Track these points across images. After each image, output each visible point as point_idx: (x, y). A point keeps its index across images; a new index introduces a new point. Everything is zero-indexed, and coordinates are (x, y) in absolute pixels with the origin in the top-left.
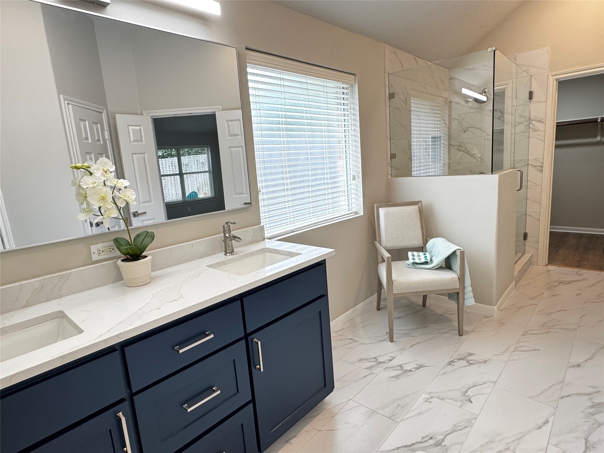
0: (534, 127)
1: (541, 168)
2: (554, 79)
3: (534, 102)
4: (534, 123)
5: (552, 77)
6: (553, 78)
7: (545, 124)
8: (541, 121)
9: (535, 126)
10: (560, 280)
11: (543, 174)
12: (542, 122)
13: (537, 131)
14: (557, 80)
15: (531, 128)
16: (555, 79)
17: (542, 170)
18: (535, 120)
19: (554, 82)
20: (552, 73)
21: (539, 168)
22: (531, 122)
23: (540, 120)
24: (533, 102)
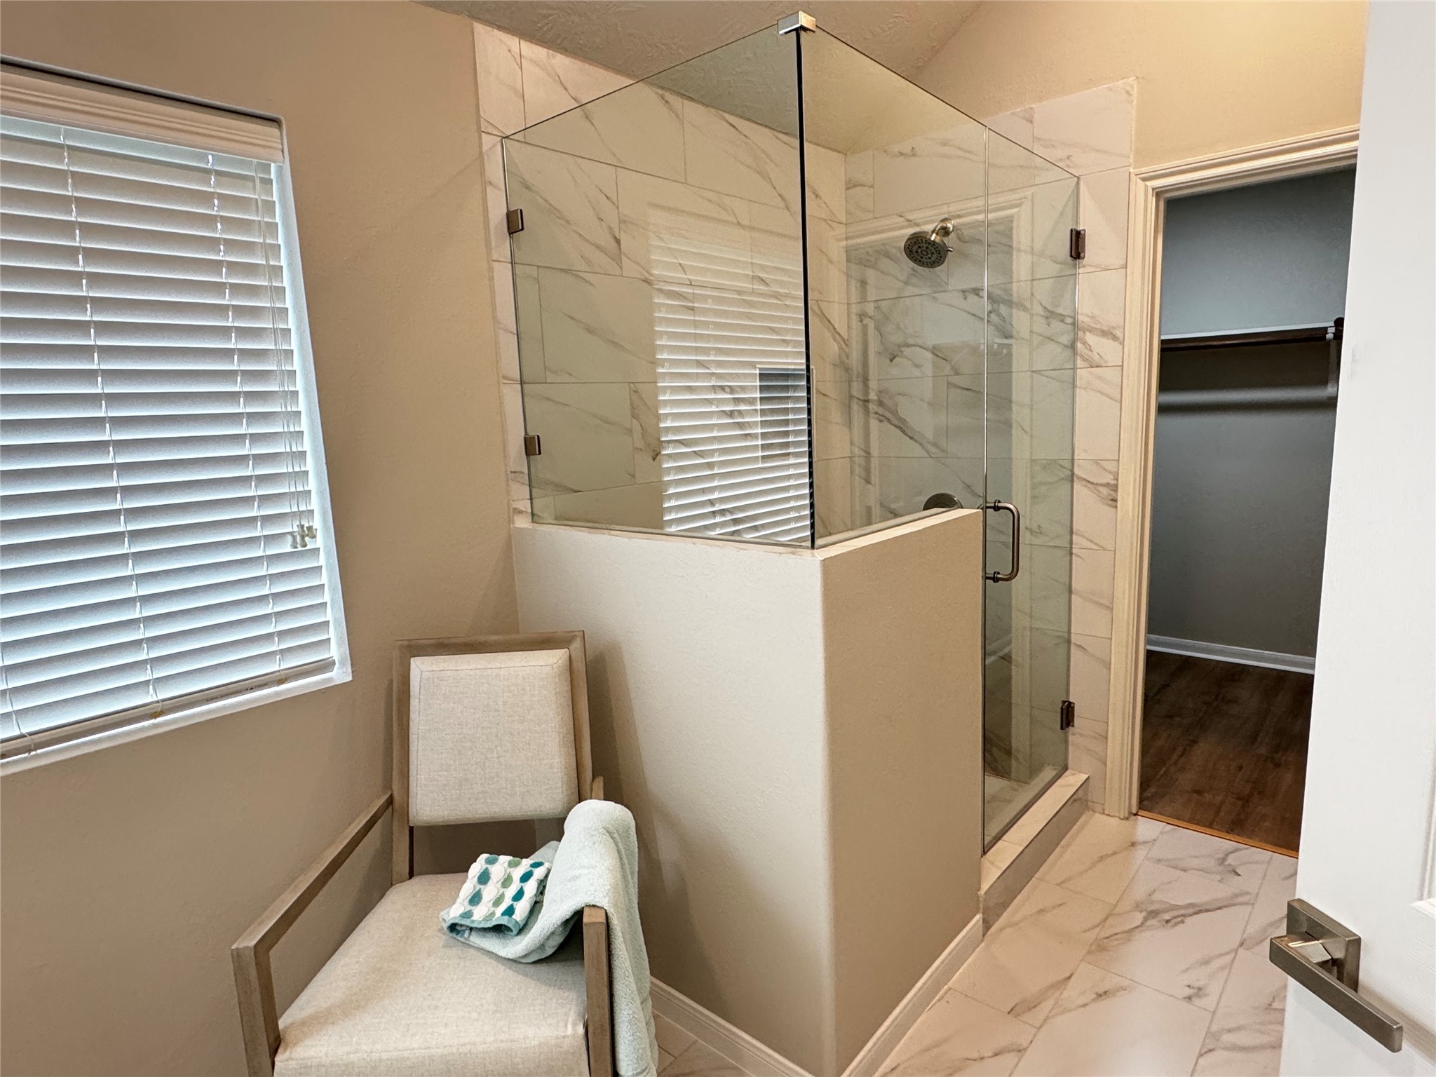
0: (1089, 353)
1: (1112, 493)
2: (1150, 191)
3: (1088, 269)
4: (1090, 338)
5: (1141, 183)
6: (1146, 186)
7: (1122, 343)
8: (1112, 334)
9: (1091, 351)
10: (1157, 897)
11: (1117, 513)
12: (1115, 338)
13: (1097, 367)
14: (1158, 193)
15: (1082, 357)
16: (1153, 189)
17: (1115, 500)
18: (1091, 330)
19: (1149, 200)
20: (1143, 170)
21: (1105, 491)
22: (1080, 334)
23: (1106, 329)
24: (1084, 266)
